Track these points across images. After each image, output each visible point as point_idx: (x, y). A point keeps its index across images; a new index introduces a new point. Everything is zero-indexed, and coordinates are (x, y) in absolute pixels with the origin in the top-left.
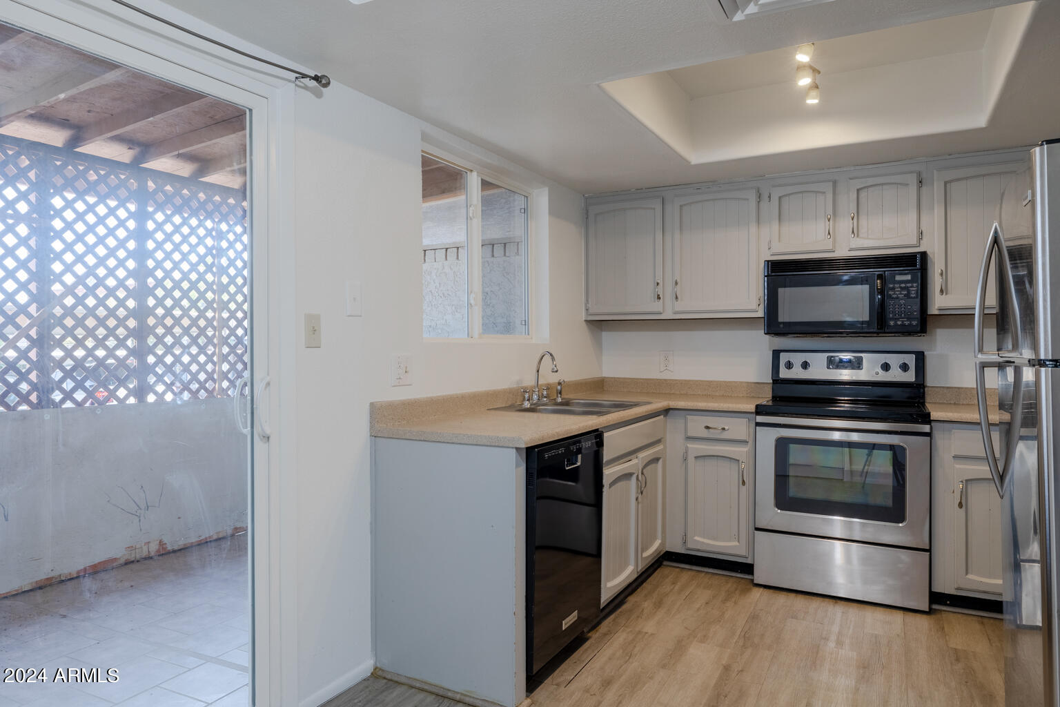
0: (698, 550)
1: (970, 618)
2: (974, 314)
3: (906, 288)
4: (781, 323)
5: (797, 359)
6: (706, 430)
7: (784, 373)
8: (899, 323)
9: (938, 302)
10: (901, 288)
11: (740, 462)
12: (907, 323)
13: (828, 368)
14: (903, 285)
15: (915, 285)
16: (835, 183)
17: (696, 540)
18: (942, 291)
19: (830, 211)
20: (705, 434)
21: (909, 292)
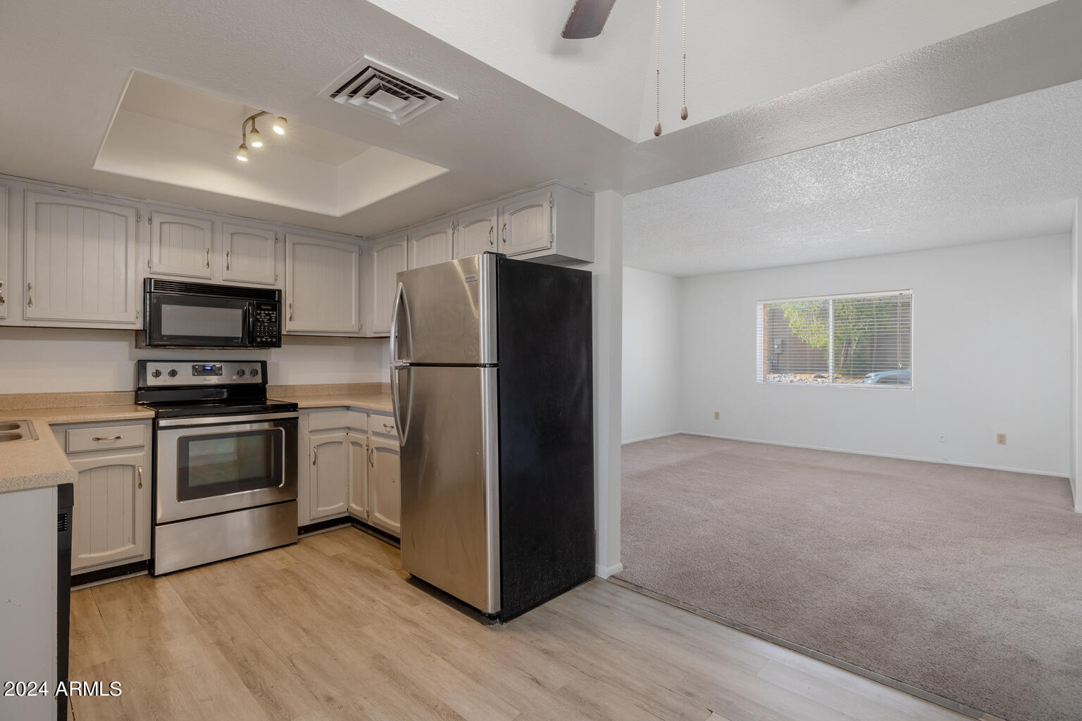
0: (85, 568)
1: (318, 537)
2: (389, 337)
3: (269, 314)
4: (164, 336)
5: (165, 368)
6: (96, 442)
7: (151, 381)
8: (264, 340)
9: (288, 326)
10: (265, 314)
11: (137, 467)
12: (269, 340)
13: (194, 375)
14: (267, 312)
15: (275, 313)
16: (213, 224)
17: (81, 558)
18: (291, 319)
19: (208, 245)
20: (95, 445)
21: (271, 317)
